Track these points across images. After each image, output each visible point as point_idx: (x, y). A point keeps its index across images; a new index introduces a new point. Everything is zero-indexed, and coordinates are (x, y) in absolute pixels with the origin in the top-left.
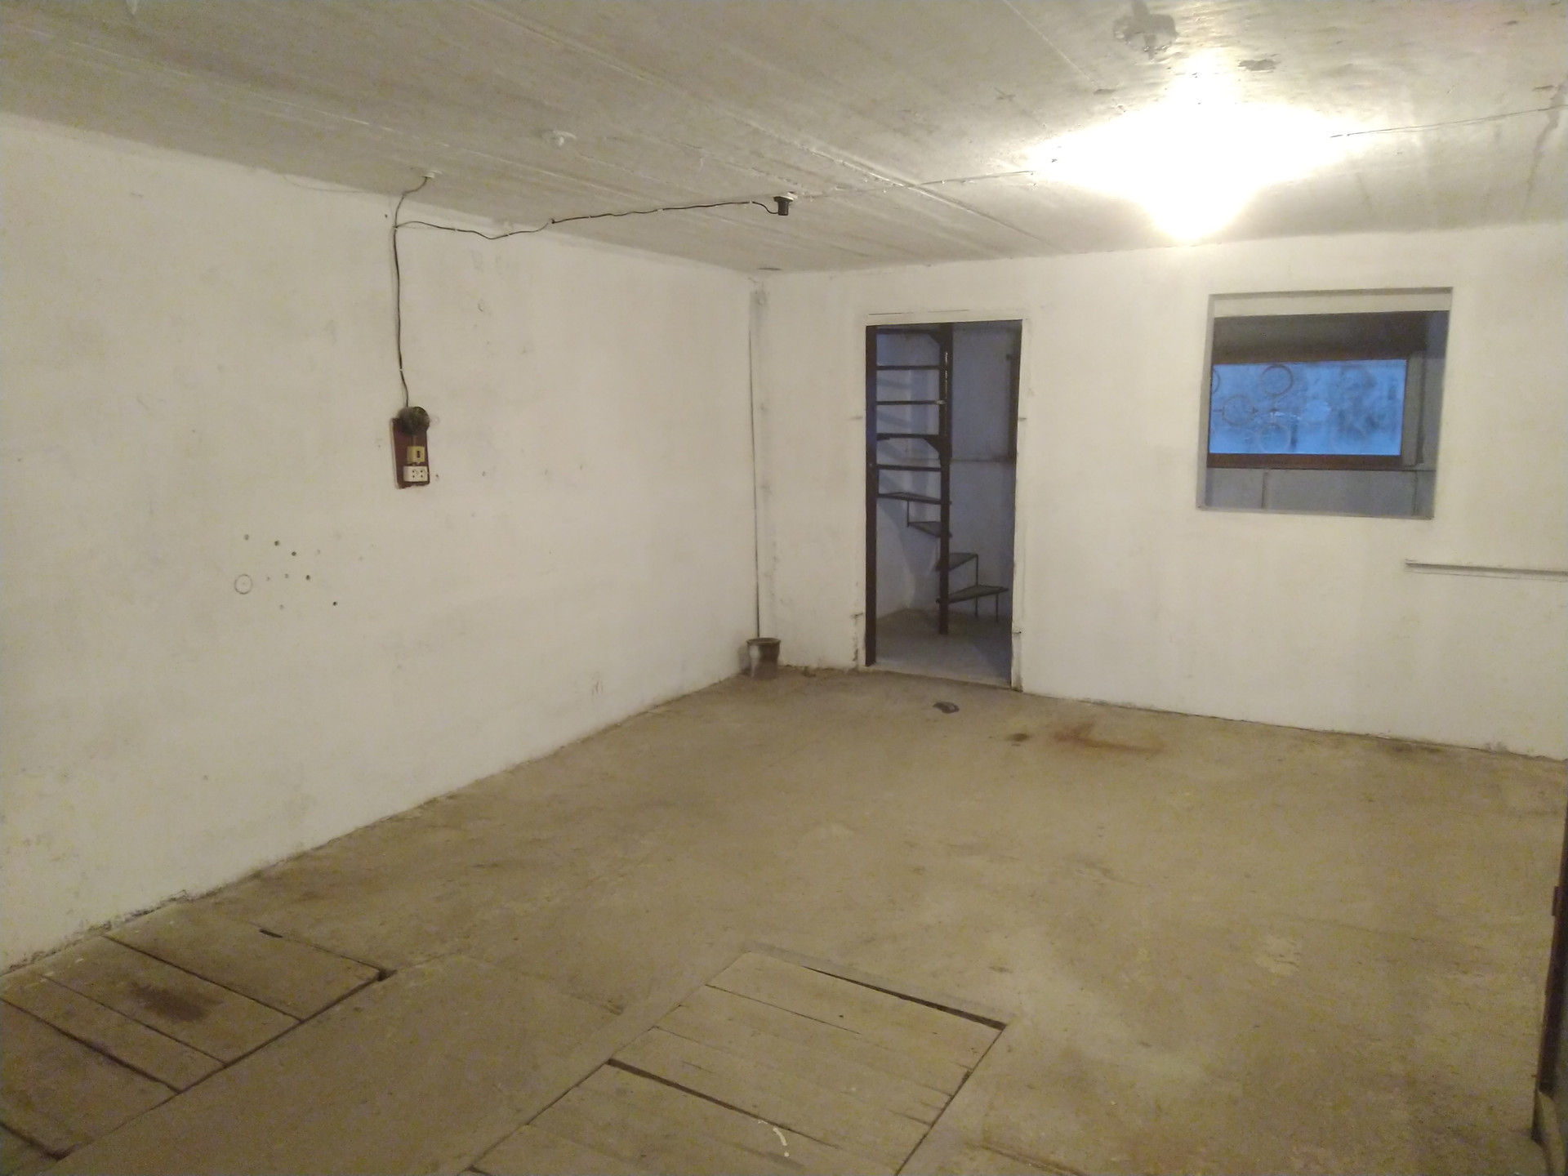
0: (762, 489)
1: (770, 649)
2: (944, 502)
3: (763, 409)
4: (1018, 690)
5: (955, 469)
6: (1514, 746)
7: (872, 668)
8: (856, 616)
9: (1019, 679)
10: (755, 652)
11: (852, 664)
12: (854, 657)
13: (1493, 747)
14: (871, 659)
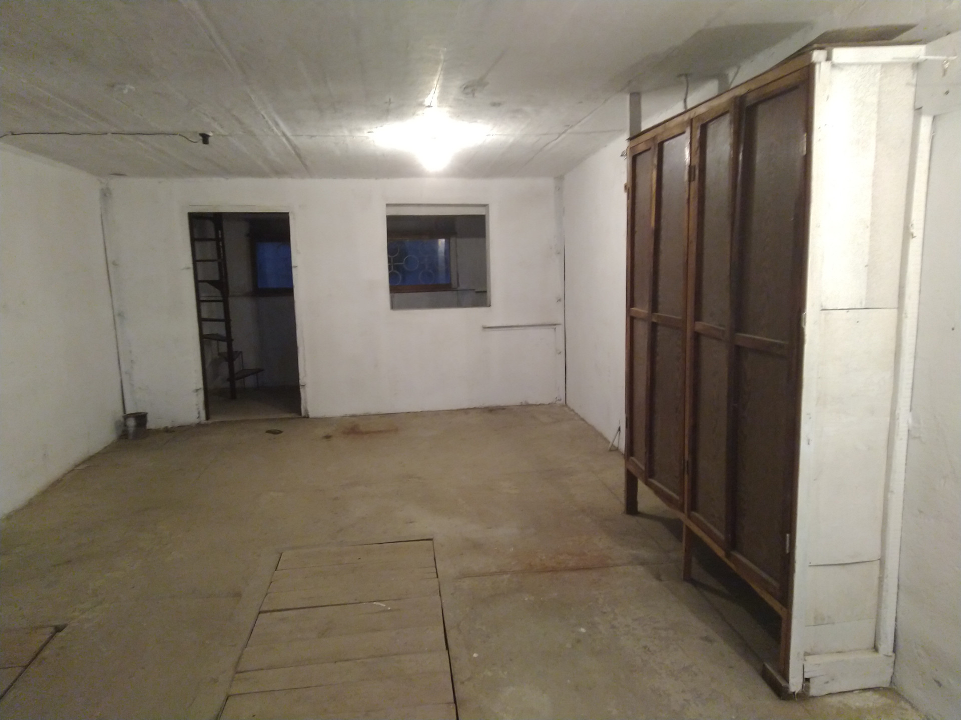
1: (141, 418)
2: (227, 321)
3: (114, 264)
4: (307, 417)
6: (531, 402)
7: (210, 422)
8: (197, 390)
9: (306, 411)
10: (131, 423)
11: (197, 421)
12: (197, 416)
13: (524, 403)
14: (208, 418)
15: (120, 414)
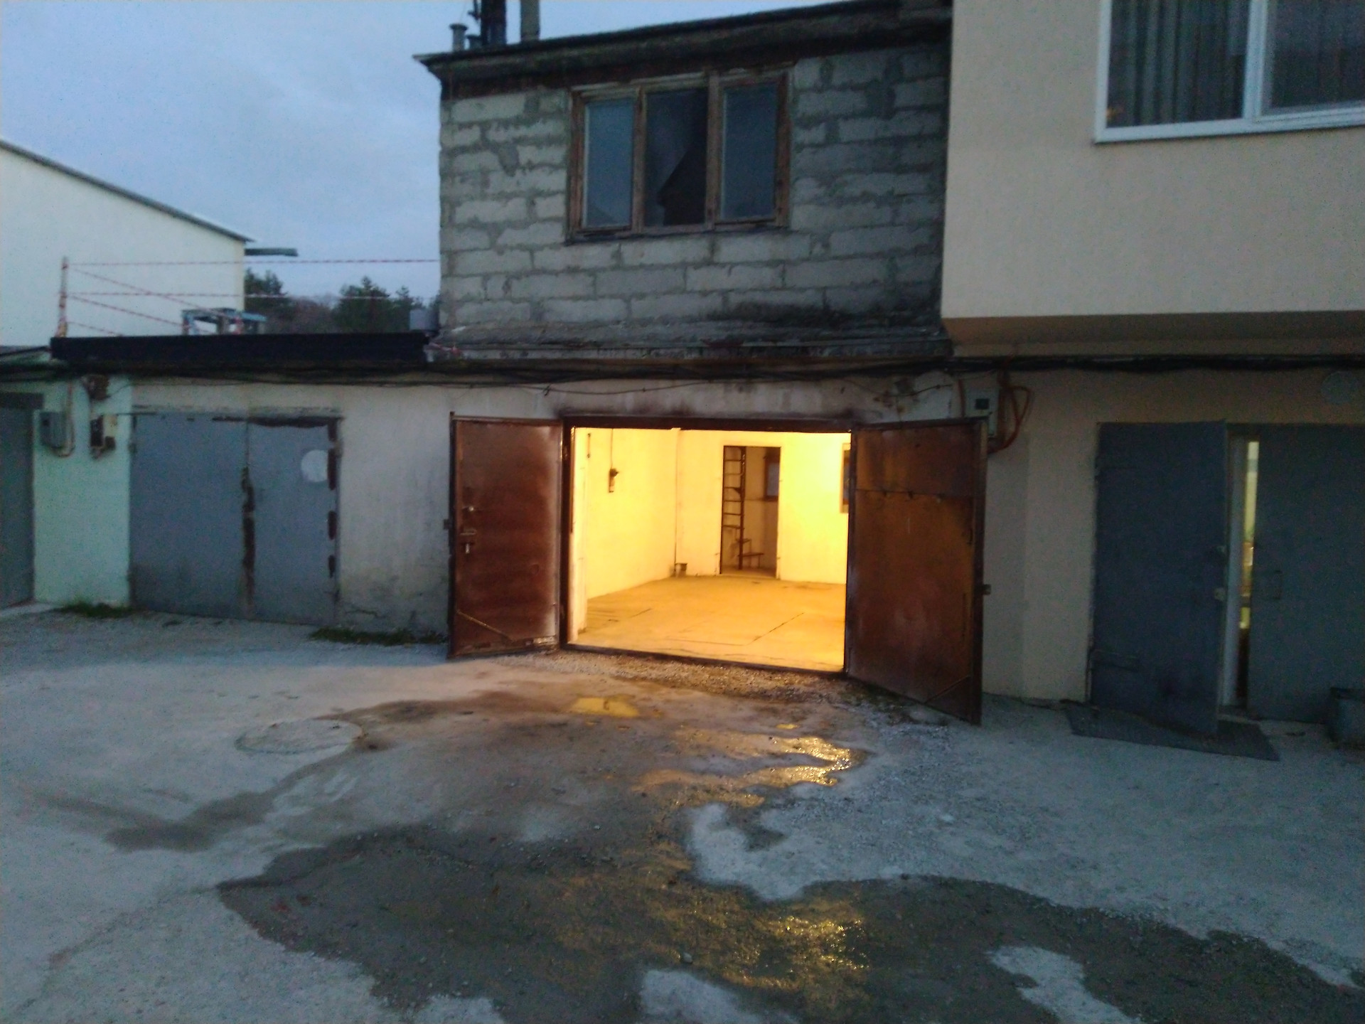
0: (679, 505)
1: (684, 566)
2: (742, 515)
4: (779, 579)
5: (746, 503)
7: (722, 575)
8: (717, 554)
9: (779, 576)
10: (678, 568)
11: (714, 573)
12: (715, 570)
14: (720, 573)
15: (673, 564)
